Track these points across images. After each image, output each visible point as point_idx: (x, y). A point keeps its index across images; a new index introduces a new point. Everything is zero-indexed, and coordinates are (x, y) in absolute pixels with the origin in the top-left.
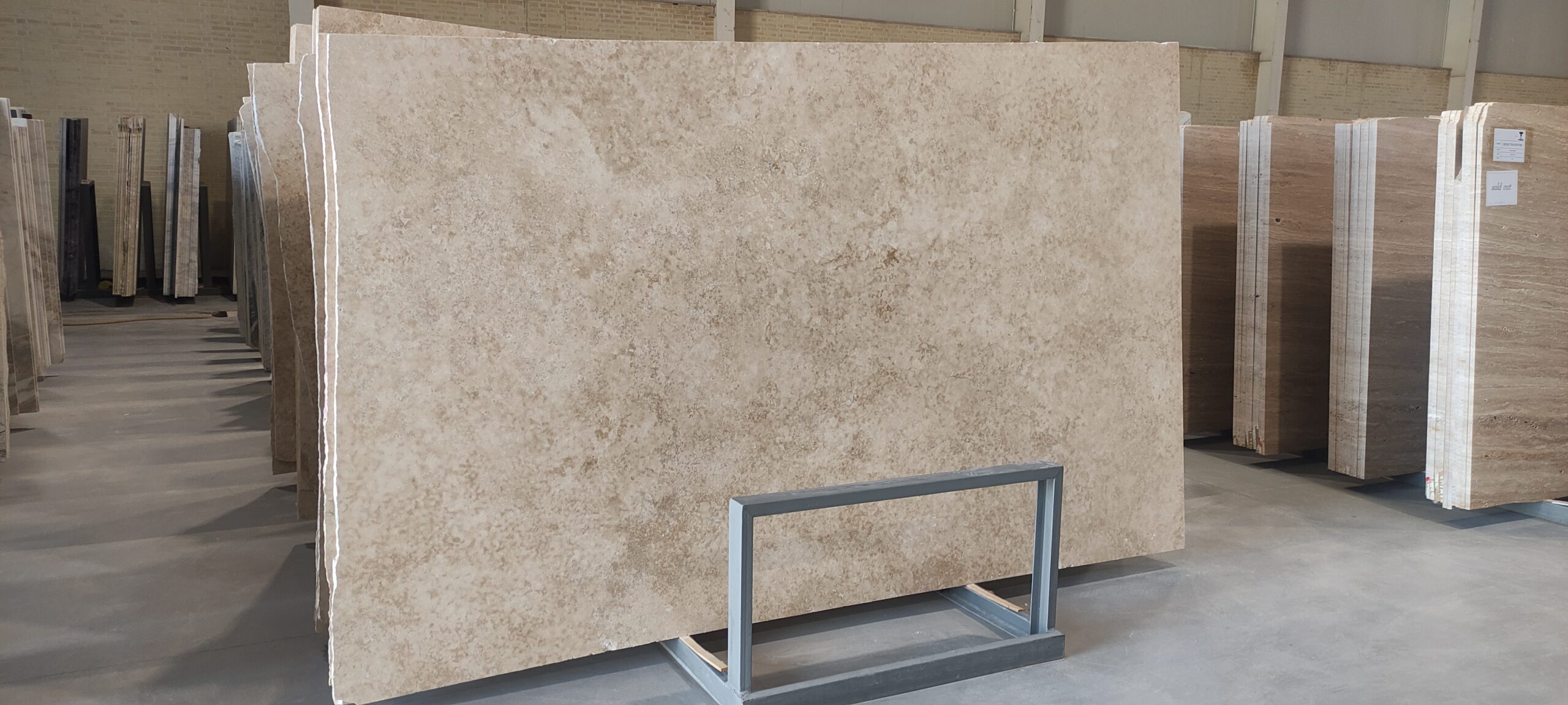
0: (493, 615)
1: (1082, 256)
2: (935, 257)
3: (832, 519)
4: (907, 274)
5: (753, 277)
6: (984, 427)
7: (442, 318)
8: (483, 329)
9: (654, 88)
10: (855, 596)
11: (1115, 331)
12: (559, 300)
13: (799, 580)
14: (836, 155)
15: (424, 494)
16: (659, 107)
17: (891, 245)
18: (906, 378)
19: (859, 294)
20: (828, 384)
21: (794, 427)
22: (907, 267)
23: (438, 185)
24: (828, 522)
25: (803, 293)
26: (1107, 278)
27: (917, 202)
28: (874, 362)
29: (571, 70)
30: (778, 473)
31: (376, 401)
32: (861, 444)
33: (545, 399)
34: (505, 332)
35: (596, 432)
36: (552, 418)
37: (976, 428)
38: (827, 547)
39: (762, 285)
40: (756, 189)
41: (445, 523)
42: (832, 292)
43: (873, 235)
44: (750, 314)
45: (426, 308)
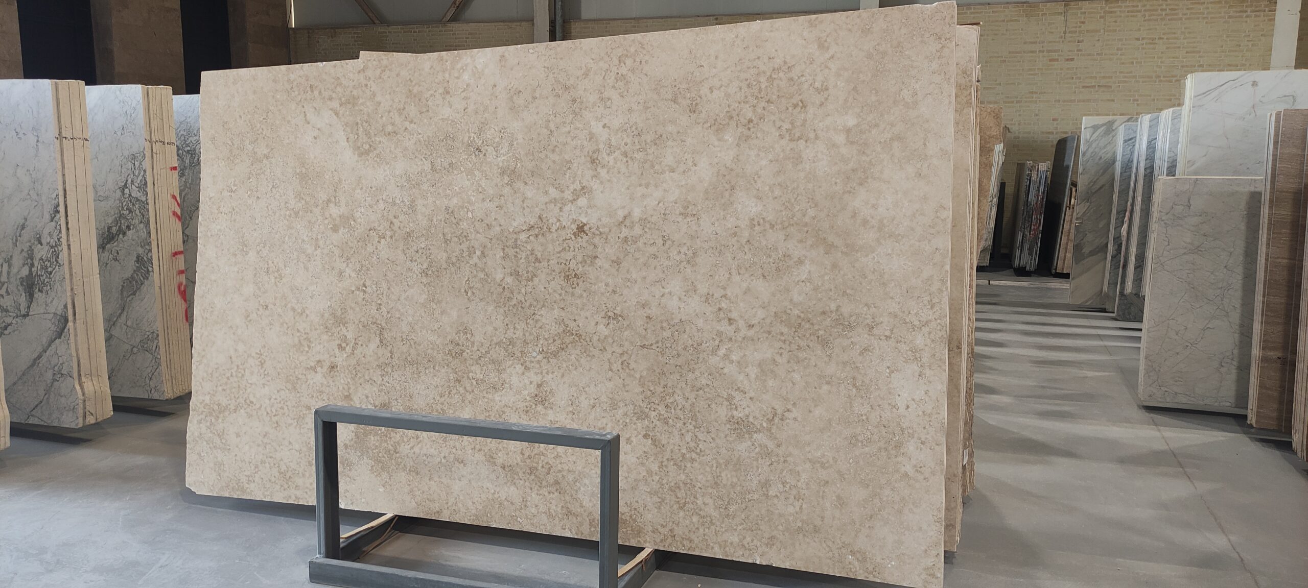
0: (270, 459)
1: (800, 241)
2: (625, 232)
3: (515, 452)
4: (595, 246)
5: (456, 239)
6: (672, 400)
7: (251, 253)
8: (273, 263)
9: (388, 92)
10: (532, 524)
11: (845, 325)
12: (319, 247)
13: (483, 496)
14: (532, 140)
15: (236, 368)
16: (391, 106)
17: (581, 219)
18: (591, 341)
19: (549, 261)
20: (516, 336)
21: (485, 367)
22: (596, 240)
23: (252, 165)
24: (510, 453)
25: (498, 256)
26: (835, 266)
27: (609, 181)
28: (561, 322)
29: (333, 83)
30: (470, 403)
31: (214, 303)
32: (544, 393)
33: (307, 316)
34: (285, 266)
35: (338, 345)
36: (311, 330)
37: (663, 399)
38: (509, 475)
39: (464, 246)
40: (462, 168)
41: (246, 390)
42: (523, 257)
43: (564, 210)
44: (453, 269)
45: (242, 246)
